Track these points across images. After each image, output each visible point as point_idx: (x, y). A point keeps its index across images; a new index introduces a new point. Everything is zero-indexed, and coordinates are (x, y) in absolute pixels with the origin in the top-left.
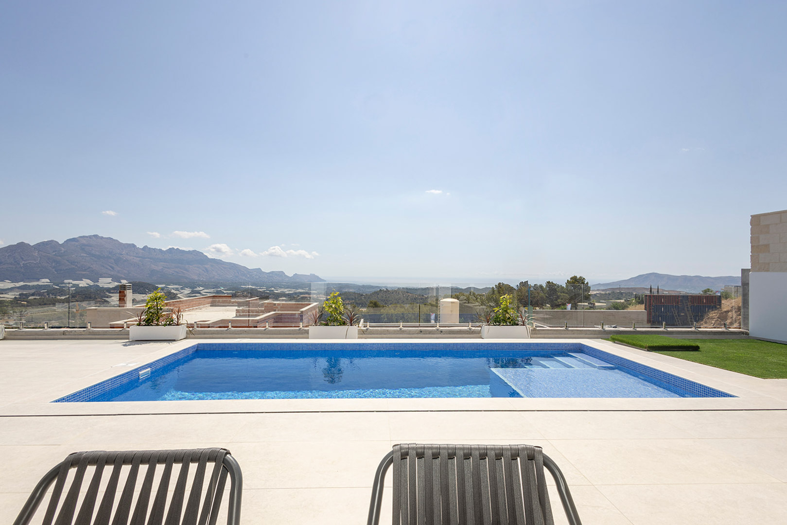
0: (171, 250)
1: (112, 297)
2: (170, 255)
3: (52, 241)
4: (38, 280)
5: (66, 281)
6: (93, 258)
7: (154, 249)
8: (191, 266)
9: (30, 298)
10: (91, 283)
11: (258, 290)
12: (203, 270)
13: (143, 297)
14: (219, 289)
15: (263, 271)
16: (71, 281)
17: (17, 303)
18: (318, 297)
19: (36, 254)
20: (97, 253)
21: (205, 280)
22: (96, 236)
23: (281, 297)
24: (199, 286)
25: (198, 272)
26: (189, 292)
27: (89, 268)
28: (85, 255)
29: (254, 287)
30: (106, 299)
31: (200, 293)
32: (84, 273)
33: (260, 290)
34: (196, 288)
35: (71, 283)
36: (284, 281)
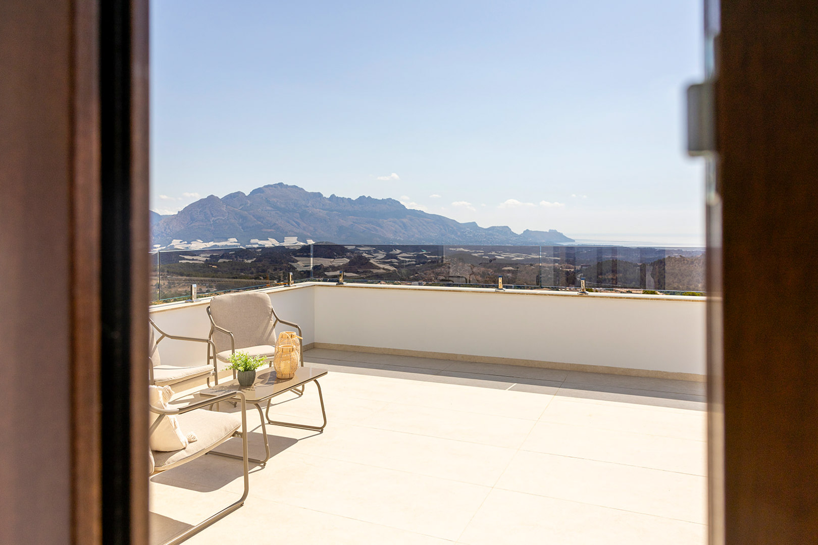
0: (362, 198)
1: (297, 261)
2: (360, 206)
3: (239, 193)
4: (226, 239)
5: (252, 241)
6: (278, 212)
7: (343, 199)
8: (385, 221)
9: (221, 261)
10: (277, 244)
11: (473, 255)
12: (400, 226)
13: (331, 262)
14: (421, 253)
15: (479, 226)
16: (256, 241)
17: (209, 267)
19: (224, 209)
20: (283, 206)
21: (402, 239)
22: (281, 184)
23: (506, 267)
25: (394, 229)
26: (383, 257)
27: (275, 224)
28: (270, 208)
29: (467, 250)
30: (293, 264)
31: (396, 258)
32: (270, 230)
33: (476, 255)
34: (392, 251)
35: (257, 244)
36: (510, 242)
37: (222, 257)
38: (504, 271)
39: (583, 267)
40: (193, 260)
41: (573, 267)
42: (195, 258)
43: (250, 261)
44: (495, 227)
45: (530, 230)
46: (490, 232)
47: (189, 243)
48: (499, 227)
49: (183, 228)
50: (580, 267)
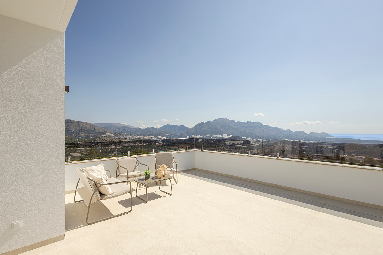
0: (248, 122)
1: (227, 142)
2: (247, 124)
3: (210, 121)
4: (206, 135)
5: (214, 135)
7: (241, 122)
8: (256, 129)
9: (205, 141)
10: (221, 136)
11: (289, 141)
12: (261, 131)
13: (238, 142)
14: (269, 140)
15: (291, 131)
16: (215, 135)
17: (202, 143)
18: (327, 147)
19: (206, 126)
20: (223, 125)
21: (262, 135)
22: (222, 118)
23: (302, 146)
24: (260, 138)
25: (259, 132)
26: (255, 141)
27: (220, 130)
28: (219, 125)
29: (286, 139)
30: (226, 143)
31: (260, 142)
32: (219, 132)
33: (290, 141)
34: (258, 139)
35: (215, 136)
36: (304, 136)
37: (205, 140)
38: (302, 147)
39: (338, 147)
40: (197, 141)
41: (333, 146)
42: (198, 140)
43: (213, 141)
44: (298, 131)
45: (313, 132)
46: (296, 133)
47: (196, 136)
48: (300, 131)
49: (194, 131)
50: (336, 147)
